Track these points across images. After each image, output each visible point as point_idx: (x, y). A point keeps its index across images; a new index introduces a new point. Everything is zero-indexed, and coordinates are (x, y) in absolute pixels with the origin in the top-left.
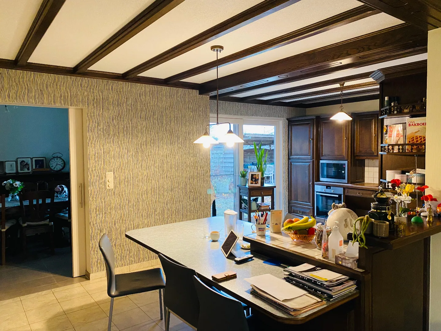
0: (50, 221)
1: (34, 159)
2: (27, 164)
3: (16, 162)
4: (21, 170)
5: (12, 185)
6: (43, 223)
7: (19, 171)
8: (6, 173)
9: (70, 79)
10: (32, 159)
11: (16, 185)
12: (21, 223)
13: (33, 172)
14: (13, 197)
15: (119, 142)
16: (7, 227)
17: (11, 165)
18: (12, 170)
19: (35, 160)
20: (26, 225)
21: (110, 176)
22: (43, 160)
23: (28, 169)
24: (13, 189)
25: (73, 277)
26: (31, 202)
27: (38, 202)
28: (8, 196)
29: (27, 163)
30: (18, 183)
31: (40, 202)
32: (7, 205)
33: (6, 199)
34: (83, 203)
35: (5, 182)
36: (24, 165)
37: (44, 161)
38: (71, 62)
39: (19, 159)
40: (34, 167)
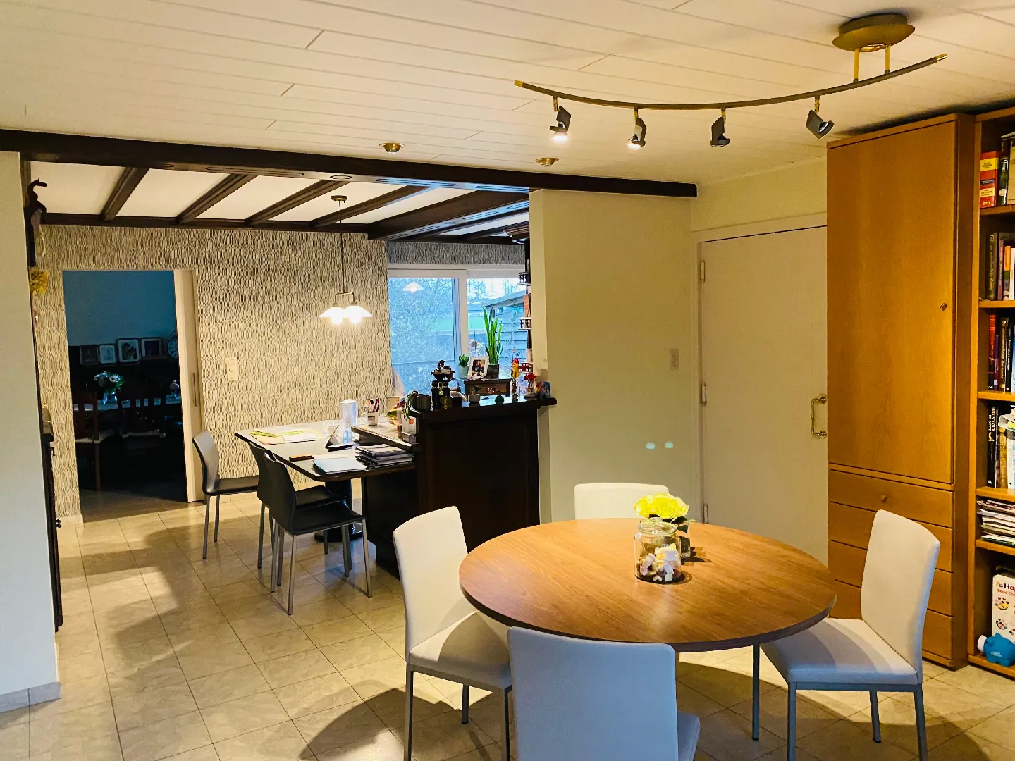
0: (161, 432)
1: (143, 341)
2: (132, 349)
3: (116, 346)
4: (124, 358)
5: (107, 379)
6: (150, 433)
7: (121, 360)
8: (100, 363)
9: (171, 232)
10: (140, 340)
11: (113, 379)
12: (121, 433)
13: (142, 361)
14: (109, 398)
15: (245, 316)
16: (101, 439)
17: (108, 351)
18: (110, 358)
19: (146, 342)
20: (127, 435)
21: (232, 363)
22: (157, 342)
23: (135, 357)
24: (109, 385)
25: (187, 502)
26: (133, 403)
27: (142, 403)
28: (102, 398)
29: (133, 347)
30: (116, 377)
31: (146, 404)
32: (100, 408)
33: (99, 401)
34: (197, 401)
35: (98, 376)
36: (128, 350)
37: (160, 343)
38: (172, 211)
39: (120, 342)
40: (144, 354)
